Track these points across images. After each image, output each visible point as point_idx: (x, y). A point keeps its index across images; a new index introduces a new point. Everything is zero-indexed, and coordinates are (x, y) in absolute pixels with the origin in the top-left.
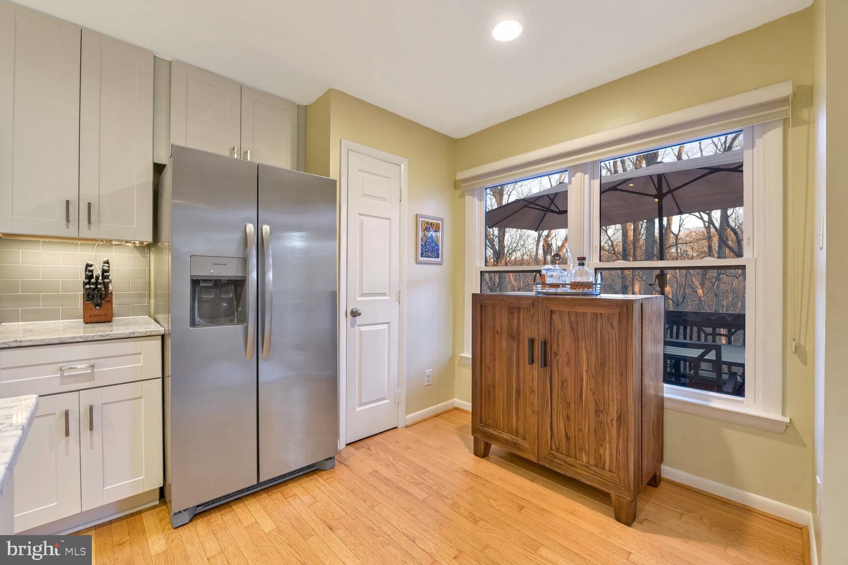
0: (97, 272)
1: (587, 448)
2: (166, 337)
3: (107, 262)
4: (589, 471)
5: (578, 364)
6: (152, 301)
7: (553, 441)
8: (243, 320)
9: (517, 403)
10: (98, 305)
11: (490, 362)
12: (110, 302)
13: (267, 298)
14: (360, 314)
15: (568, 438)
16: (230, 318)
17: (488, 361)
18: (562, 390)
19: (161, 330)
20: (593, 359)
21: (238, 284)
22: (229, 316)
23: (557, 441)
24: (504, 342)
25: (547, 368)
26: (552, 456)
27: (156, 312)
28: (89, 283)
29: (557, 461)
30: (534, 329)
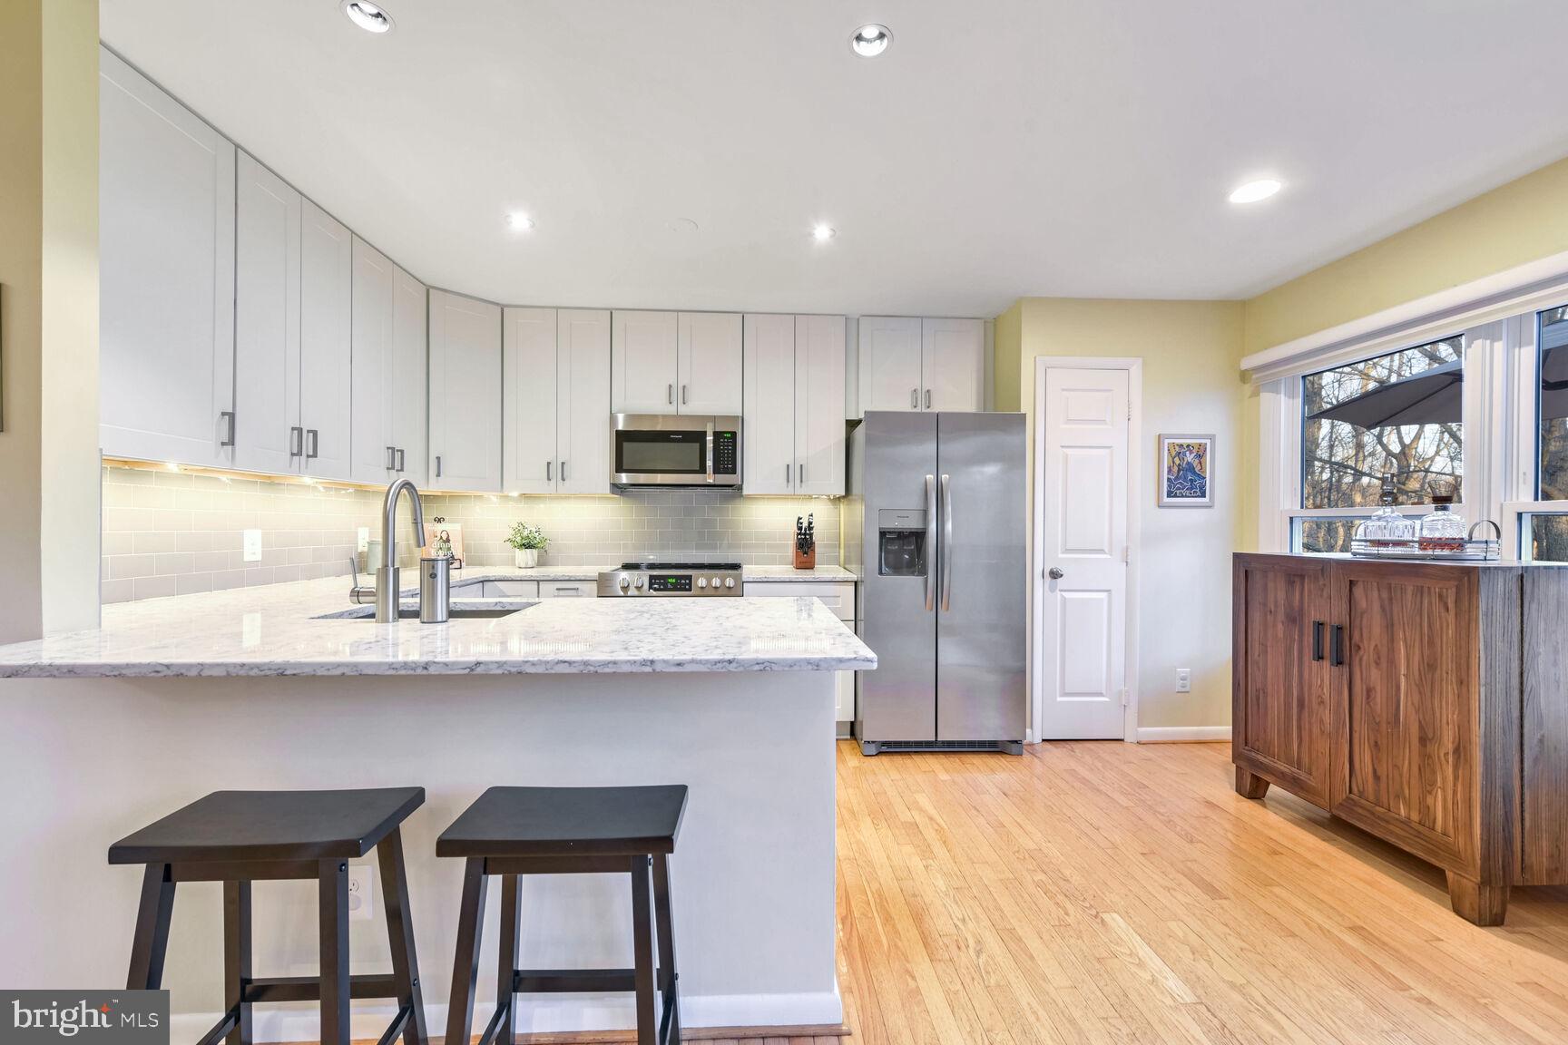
0: (805, 525)
1: (1407, 796)
2: (859, 584)
3: (811, 515)
4: (1408, 829)
5: (1392, 662)
6: (842, 551)
7: (1353, 780)
8: (923, 572)
9: (1299, 719)
10: (805, 553)
11: (1259, 656)
12: (813, 550)
13: (947, 551)
14: (1062, 575)
15: (1377, 777)
16: (912, 570)
17: (1257, 654)
18: (1368, 703)
19: (854, 577)
20: (1416, 659)
21: (919, 536)
22: (911, 567)
23: (1360, 781)
24: (1280, 626)
25: (1344, 670)
26: (1353, 803)
27: (845, 563)
28: (800, 534)
29: (1360, 811)
30: (1326, 607)
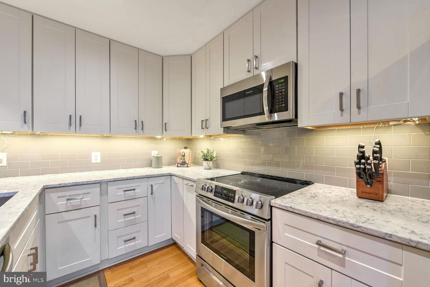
3: (379, 143)
10: (368, 183)
28: (360, 163)
